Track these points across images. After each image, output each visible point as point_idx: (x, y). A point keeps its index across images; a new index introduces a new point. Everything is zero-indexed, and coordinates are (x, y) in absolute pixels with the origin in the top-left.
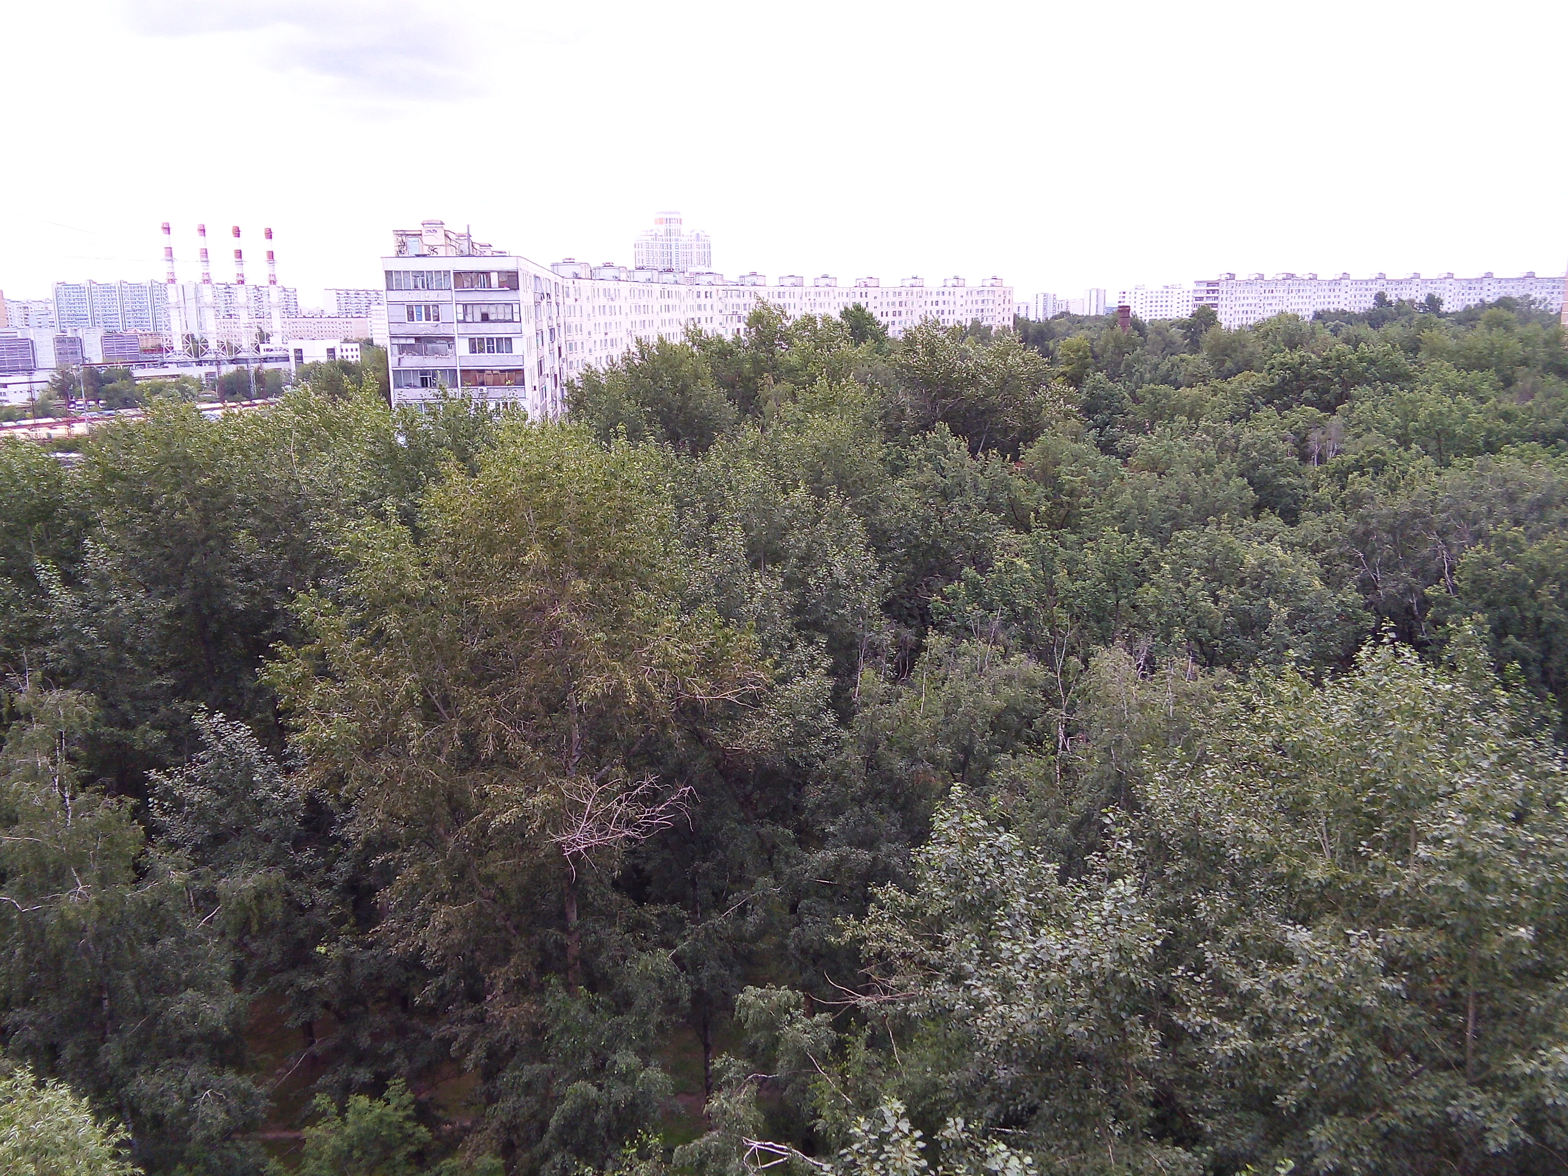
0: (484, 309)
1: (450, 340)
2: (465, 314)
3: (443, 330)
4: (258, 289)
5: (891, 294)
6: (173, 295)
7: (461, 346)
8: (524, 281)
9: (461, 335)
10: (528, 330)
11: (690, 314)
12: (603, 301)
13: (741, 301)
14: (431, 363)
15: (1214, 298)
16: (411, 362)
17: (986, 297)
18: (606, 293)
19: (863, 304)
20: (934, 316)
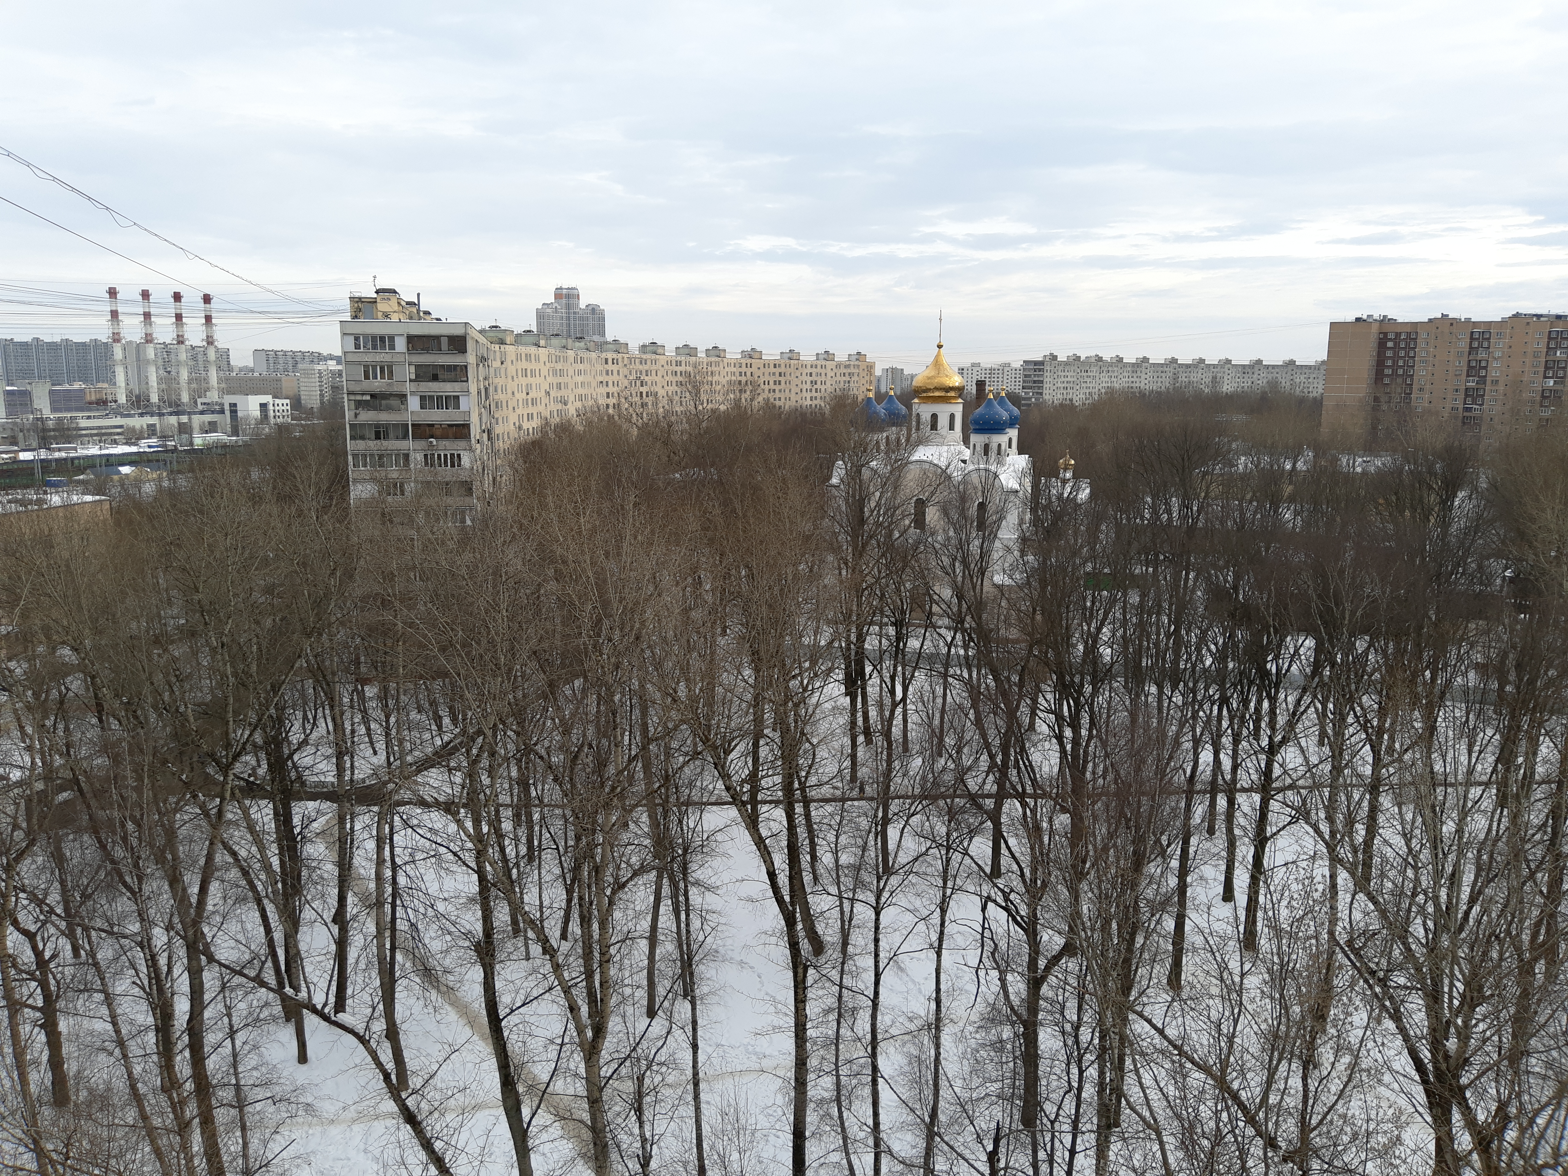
1: (403, 397)
2: (417, 375)
3: (396, 389)
4: (193, 348)
5: (772, 366)
6: (118, 352)
7: (414, 403)
8: (470, 345)
9: (413, 393)
10: (473, 388)
11: (600, 379)
12: (524, 364)
13: (644, 368)
14: (384, 417)
15: (1038, 376)
16: (367, 416)
17: (852, 370)
18: (528, 357)
19: (749, 374)
20: (809, 386)
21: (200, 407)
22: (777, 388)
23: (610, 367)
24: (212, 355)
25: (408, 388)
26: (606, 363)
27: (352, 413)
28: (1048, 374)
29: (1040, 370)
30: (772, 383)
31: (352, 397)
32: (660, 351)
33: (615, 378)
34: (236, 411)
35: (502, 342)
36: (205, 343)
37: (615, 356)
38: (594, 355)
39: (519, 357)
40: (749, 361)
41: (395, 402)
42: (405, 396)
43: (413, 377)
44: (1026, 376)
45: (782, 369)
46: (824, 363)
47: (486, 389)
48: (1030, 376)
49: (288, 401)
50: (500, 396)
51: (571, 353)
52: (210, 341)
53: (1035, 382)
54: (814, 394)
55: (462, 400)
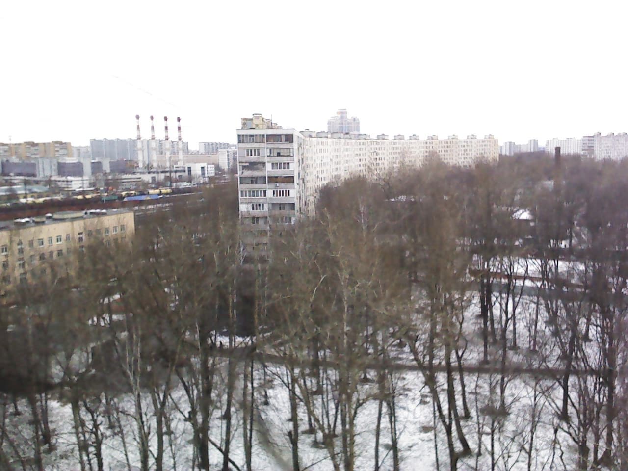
0: (278, 151)
1: (264, 164)
2: (270, 153)
3: (261, 160)
4: (173, 142)
5: (443, 142)
6: (139, 145)
7: (269, 167)
8: (295, 139)
9: (268, 162)
10: (296, 160)
11: (356, 152)
12: (321, 147)
13: (378, 146)
14: (256, 173)
15: (592, 143)
16: (247, 173)
17: (486, 143)
18: (322, 143)
19: (431, 147)
20: (463, 152)
21: (175, 169)
22: (446, 153)
23: (362, 146)
24: (180, 145)
25: (266, 159)
26: (360, 144)
27: (241, 172)
28: (596, 142)
29: (591, 140)
30: (443, 151)
31: (241, 164)
32: (386, 138)
33: (364, 152)
34: (190, 171)
35: (310, 137)
36: (177, 140)
37: (364, 141)
38: (353, 141)
39: (318, 144)
40: (431, 141)
41: (260, 166)
42: (265, 163)
43: (269, 154)
44: (584, 144)
45: (449, 144)
46: (471, 140)
47: (302, 159)
48: (586, 144)
49: (213, 166)
50: (309, 162)
51: (343, 141)
52: (180, 139)
53: (589, 147)
54: (465, 156)
55: (290, 165)
